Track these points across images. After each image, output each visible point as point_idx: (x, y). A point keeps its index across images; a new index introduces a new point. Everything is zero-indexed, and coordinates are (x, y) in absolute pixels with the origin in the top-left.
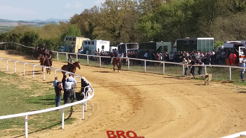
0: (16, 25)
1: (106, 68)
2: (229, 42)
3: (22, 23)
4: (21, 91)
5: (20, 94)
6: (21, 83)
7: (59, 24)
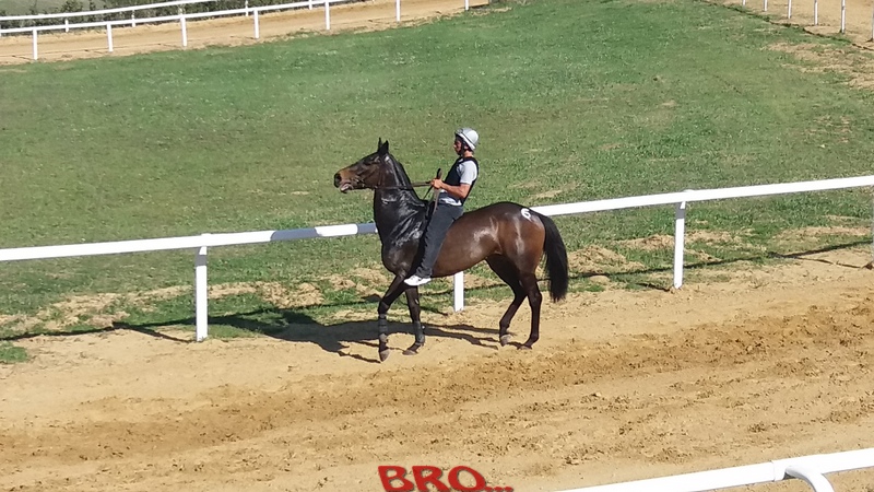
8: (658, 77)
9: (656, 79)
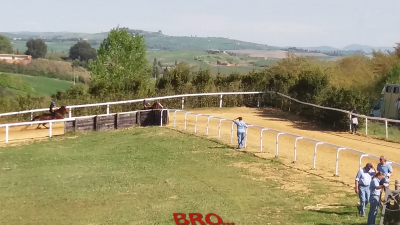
0: (282, 55)
3: (296, 54)
4: (289, 195)
5: (285, 201)
6: (287, 178)
7: (371, 57)
8: (167, 181)
9: (165, 182)
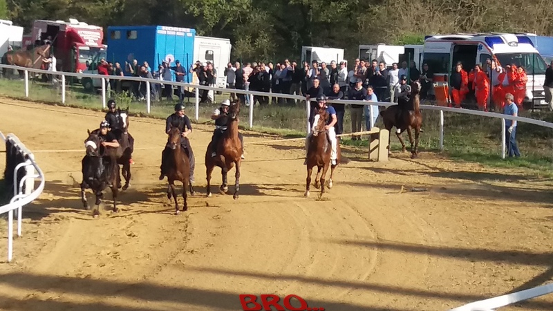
1: (81, 108)
2: (438, 37)
